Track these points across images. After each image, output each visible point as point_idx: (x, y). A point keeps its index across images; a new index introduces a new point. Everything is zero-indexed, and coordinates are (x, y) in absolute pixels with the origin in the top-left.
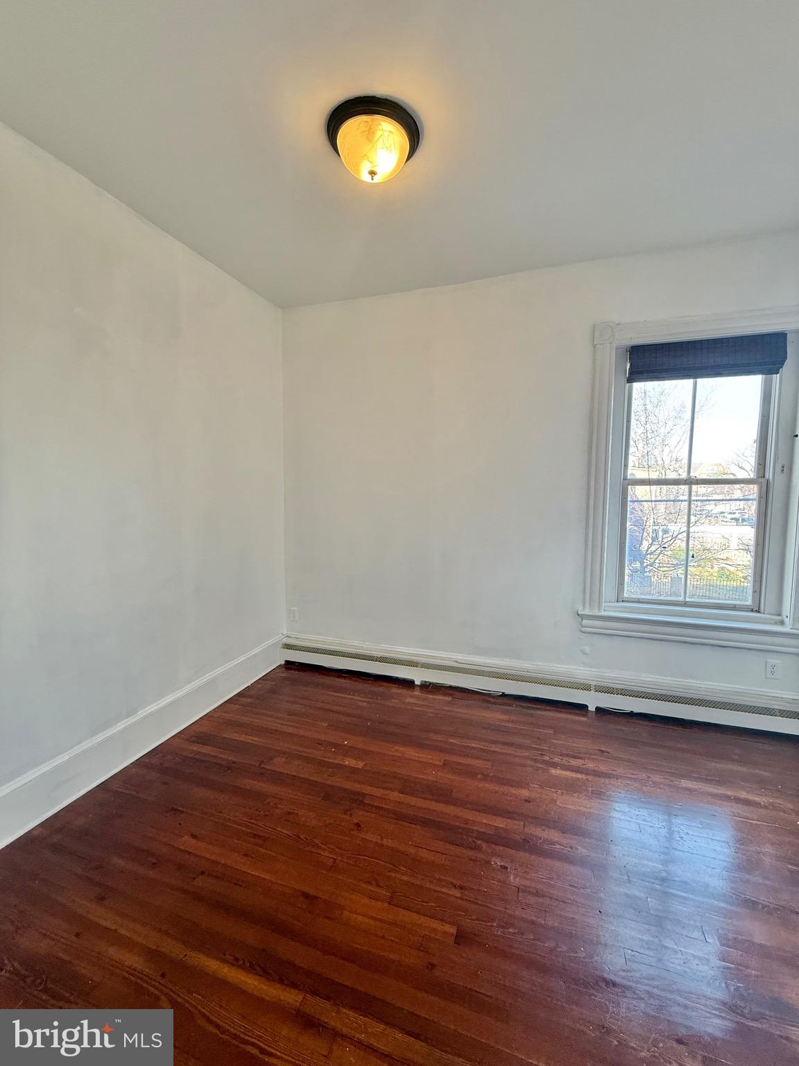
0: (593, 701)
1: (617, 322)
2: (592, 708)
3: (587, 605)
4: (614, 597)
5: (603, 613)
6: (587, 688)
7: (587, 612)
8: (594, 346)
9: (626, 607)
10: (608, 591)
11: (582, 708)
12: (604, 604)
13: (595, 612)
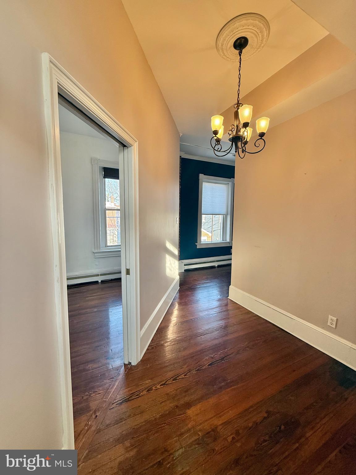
0: (99, 279)
1: (99, 159)
2: (100, 281)
3: (96, 249)
4: (105, 246)
5: (101, 251)
6: (97, 275)
7: (96, 251)
8: (92, 165)
9: (107, 248)
10: (102, 244)
11: (96, 282)
12: (101, 248)
13: (99, 251)
